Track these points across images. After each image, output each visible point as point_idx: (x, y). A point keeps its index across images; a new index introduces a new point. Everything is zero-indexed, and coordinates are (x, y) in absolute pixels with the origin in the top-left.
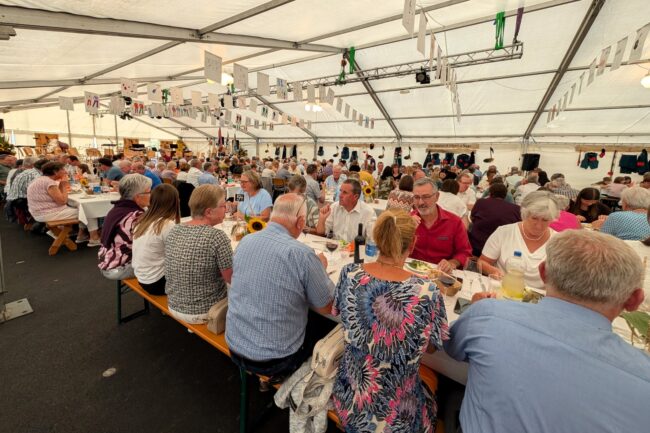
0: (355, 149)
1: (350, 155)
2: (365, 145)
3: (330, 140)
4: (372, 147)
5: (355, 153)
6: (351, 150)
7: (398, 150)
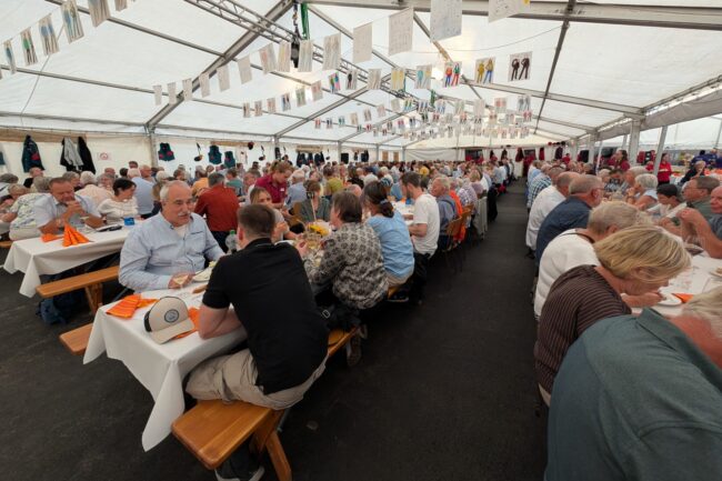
0: (229, 149)
1: (223, 158)
2: (241, 143)
3: (181, 133)
4: (250, 146)
5: (229, 155)
6: (222, 150)
7: (277, 150)
